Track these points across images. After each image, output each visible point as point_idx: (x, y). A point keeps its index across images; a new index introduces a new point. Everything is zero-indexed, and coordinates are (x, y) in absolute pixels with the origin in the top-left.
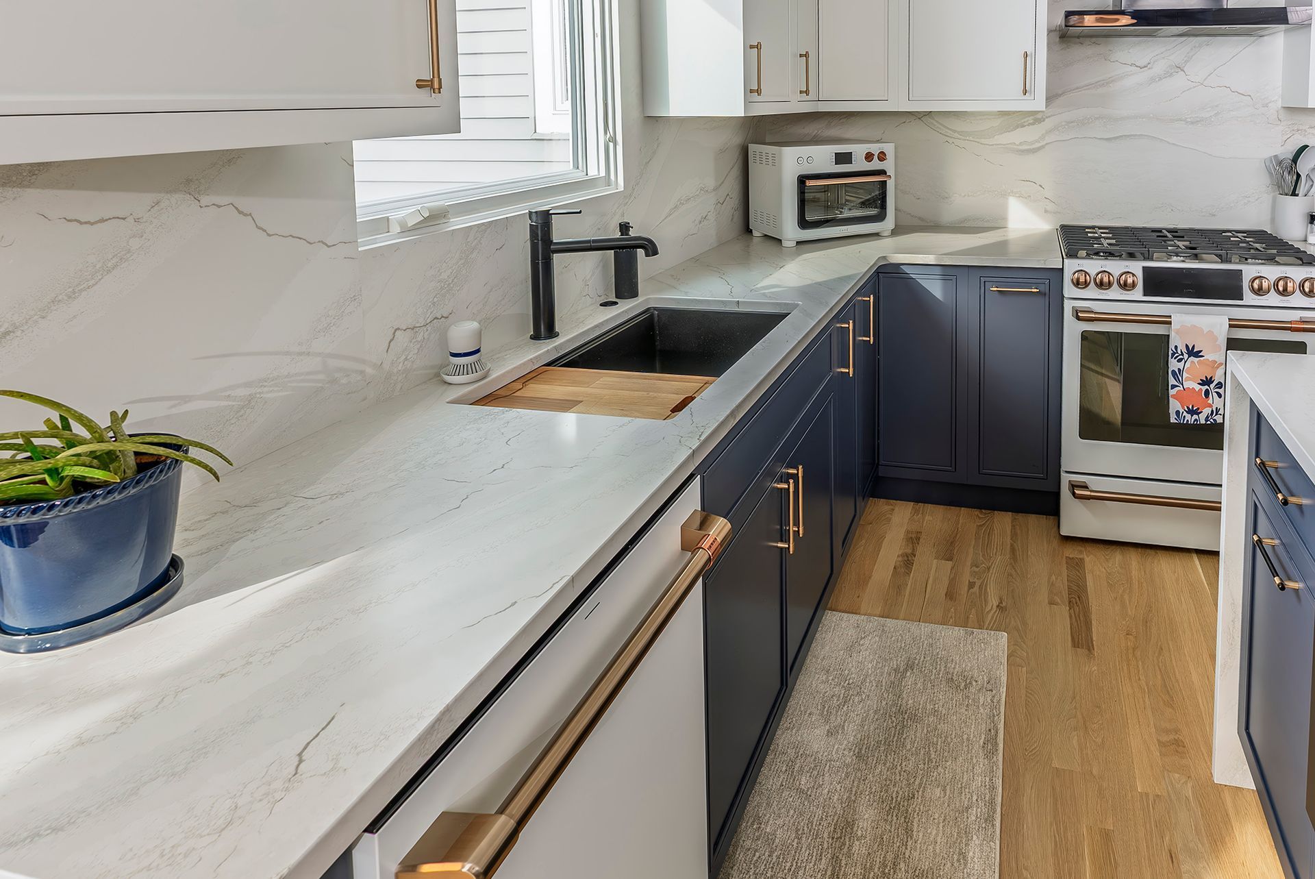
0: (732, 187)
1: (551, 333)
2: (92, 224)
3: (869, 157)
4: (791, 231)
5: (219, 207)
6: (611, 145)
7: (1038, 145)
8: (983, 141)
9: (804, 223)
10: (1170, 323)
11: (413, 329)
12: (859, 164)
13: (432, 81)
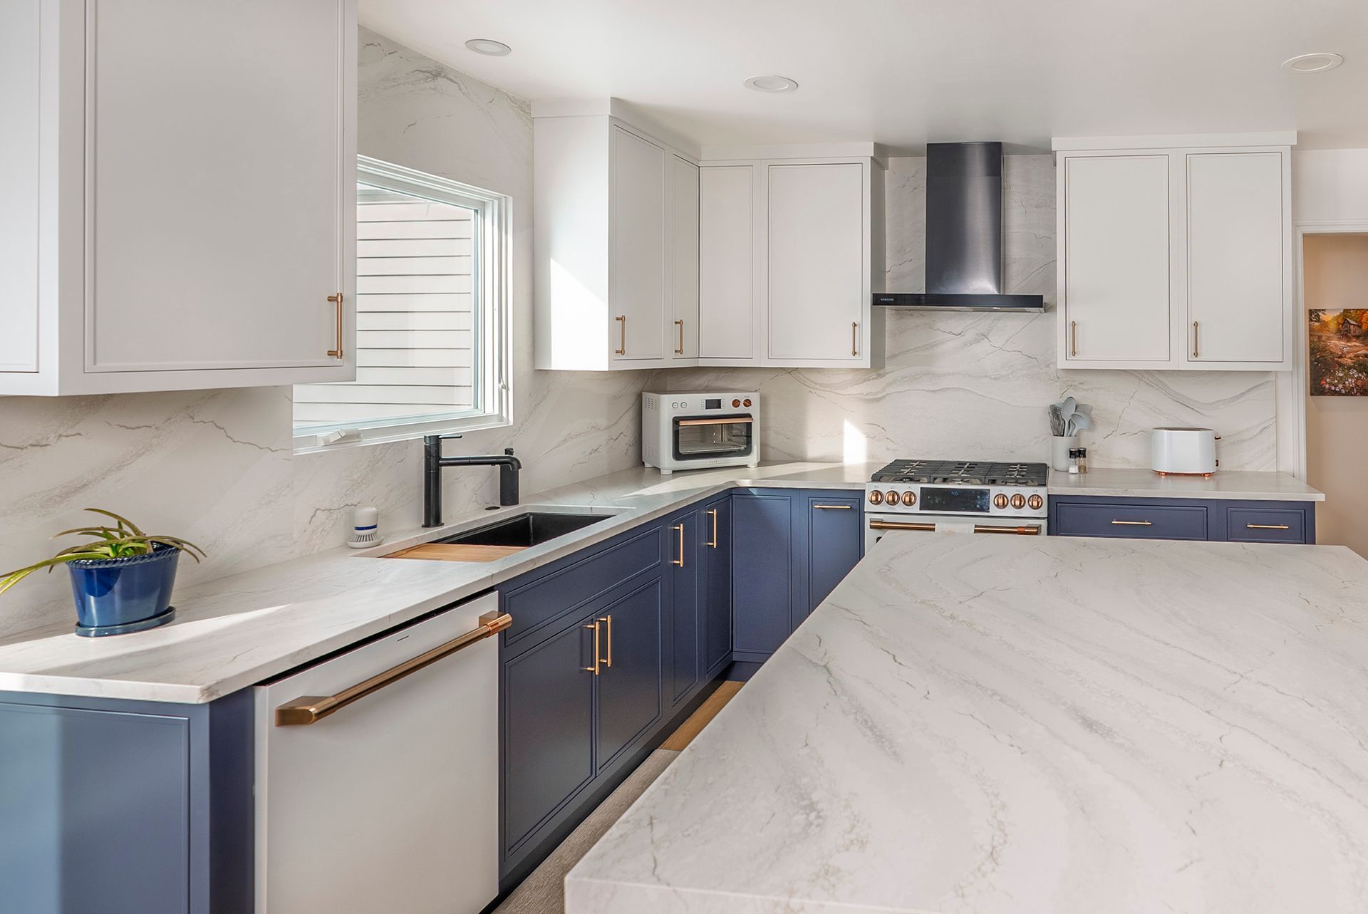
0: (627, 425)
1: (438, 522)
2: (133, 429)
3: (736, 403)
4: (667, 461)
5: (205, 423)
6: (504, 391)
7: (880, 395)
8: (838, 391)
9: (678, 456)
10: (934, 530)
11: (329, 510)
12: (727, 409)
13: (337, 352)
